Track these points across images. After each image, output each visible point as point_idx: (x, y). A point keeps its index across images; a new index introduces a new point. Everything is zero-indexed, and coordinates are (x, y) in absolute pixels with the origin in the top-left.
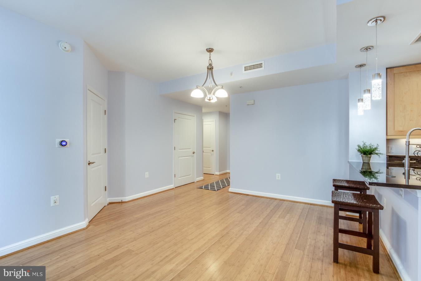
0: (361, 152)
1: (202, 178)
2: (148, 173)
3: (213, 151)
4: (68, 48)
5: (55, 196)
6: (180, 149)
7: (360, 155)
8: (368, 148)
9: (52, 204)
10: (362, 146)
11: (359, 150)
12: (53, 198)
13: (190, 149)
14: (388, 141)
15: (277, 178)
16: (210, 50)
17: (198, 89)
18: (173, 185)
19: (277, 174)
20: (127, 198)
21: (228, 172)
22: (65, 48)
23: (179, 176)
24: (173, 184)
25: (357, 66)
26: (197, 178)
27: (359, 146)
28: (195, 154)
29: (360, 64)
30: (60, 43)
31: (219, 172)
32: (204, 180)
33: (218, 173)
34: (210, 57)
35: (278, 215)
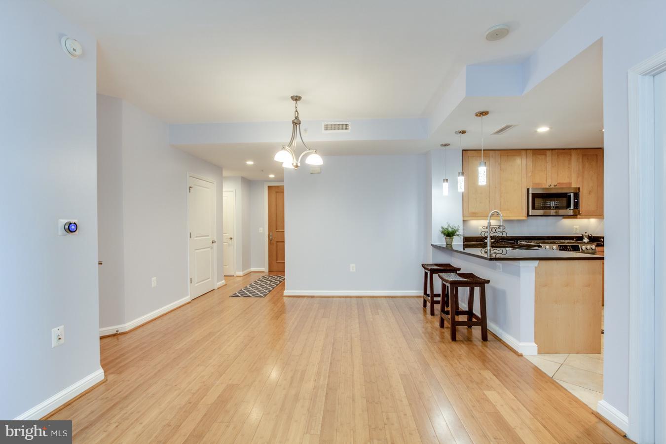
0: (445, 234)
1: (223, 282)
2: (155, 278)
3: (231, 239)
4: (78, 52)
5: (59, 328)
6: (197, 237)
7: (443, 238)
8: (450, 230)
9: (54, 342)
10: (446, 226)
11: (442, 232)
12: (55, 332)
13: (209, 236)
14: (464, 221)
15: (351, 270)
16: (296, 99)
17: (285, 149)
18: (189, 296)
19: (352, 265)
20: (126, 325)
21: (252, 271)
22: (75, 50)
23: (196, 282)
24: (187, 295)
25: (442, 145)
26: (218, 282)
27: (443, 228)
28: (215, 244)
29: (445, 143)
30: (63, 40)
31: (243, 271)
32: (226, 285)
33: (241, 273)
34: (296, 108)
35: (370, 313)
